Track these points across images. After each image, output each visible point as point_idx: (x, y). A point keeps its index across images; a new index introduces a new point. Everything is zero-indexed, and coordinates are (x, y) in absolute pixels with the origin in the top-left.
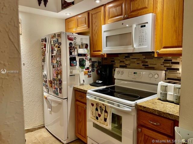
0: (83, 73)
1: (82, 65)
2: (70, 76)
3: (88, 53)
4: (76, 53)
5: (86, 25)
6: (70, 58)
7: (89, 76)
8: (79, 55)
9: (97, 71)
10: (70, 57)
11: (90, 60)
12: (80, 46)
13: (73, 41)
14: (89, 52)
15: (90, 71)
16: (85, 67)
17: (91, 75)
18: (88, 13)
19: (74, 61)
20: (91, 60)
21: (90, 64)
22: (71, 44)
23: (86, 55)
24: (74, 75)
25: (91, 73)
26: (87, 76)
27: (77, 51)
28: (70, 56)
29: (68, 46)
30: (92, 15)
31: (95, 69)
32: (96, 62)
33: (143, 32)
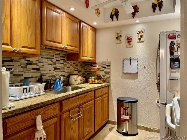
13: (175, 39)
19: (176, 63)
22: (172, 43)
24: (177, 79)
28: (170, 57)
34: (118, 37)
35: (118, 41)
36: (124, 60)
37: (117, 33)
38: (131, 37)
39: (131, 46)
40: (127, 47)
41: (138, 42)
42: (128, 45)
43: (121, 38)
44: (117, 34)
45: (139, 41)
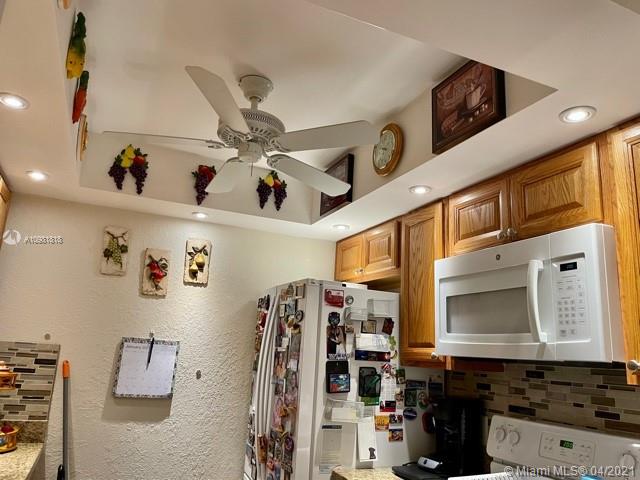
0: (370, 422)
1: (369, 391)
2: (324, 427)
3: (392, 349)
4: (349, 349)
5: (390, 260)
6: (328, 363)
7: (395, 436)
8: (360, 355)
9: (427, 419)
10: (327, 360)
11: (400, 374)
12: (366, 324)
13: (342, 306)
14: (396, 348)
15: (400, 418)
16: (381, 399)
17: (401, 430)
18: (398, 222)
19: (341, 377)
20: (404, 376)
21: (398, 390)
22: (334, 316)
23: (386, 357)
24: (340, 427)
25: (403, 426)
26: (387, 434)
27: (352, 340)
28: (328, 357)
29: (325, 323)
30: (408, 228)
31: (420, 411)
32: (421, 383)
33: (569, 288)
34: (114, 251)
35: (111, 266)
36: (126, 344)
37: (109, 233)
38: (164, 262)
39: (159, 293)
40: (143, 294)
41: (186, 283)
42: (148, 286)
43: (124, 257)
44: (108, 238)
45: (191, 280)
